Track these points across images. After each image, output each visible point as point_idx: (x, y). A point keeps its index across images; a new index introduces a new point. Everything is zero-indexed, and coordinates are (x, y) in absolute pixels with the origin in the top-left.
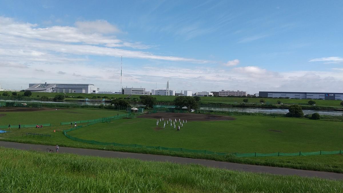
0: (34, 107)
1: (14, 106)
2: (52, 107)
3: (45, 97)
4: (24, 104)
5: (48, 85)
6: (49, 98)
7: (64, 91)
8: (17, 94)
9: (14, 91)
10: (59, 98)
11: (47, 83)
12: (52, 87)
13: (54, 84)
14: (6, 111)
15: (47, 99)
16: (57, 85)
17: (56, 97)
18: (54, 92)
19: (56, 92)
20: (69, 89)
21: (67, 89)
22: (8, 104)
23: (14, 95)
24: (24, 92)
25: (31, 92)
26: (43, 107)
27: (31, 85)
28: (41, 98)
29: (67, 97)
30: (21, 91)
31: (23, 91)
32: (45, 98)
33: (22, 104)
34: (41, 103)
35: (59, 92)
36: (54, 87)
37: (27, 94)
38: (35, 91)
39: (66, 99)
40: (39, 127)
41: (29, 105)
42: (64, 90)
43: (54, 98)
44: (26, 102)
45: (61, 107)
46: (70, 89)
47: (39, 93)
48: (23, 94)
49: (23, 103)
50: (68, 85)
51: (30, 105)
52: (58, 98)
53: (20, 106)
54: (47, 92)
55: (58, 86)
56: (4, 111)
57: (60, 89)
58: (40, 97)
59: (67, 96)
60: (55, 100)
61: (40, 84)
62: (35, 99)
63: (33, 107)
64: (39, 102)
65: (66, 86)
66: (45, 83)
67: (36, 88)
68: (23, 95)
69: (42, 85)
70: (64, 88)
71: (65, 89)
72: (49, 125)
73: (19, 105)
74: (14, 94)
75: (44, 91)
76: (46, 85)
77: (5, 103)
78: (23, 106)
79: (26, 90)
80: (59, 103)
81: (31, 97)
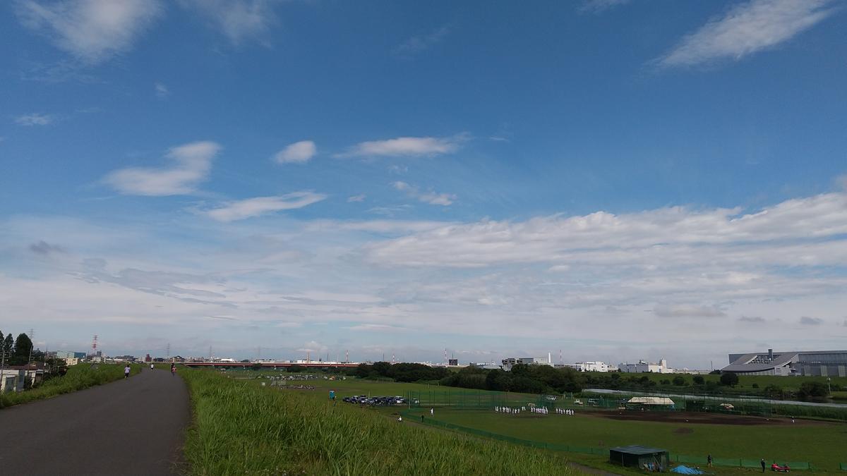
0: (751, 415)
1: (704, 410)
2: (800, 417)
3: (774, 389)
4: (727, 405)
5: (776, 356)
6: (786, 390)
7: (824, 372)
8: (705, 380)
9: (695, 373)
10: (813, 390)
11: (773, 351)
12: (788, 360)
13: (793, 354)
14: (690, 421)
15: (781, 392)
16: (801, 354)
17: (803, 389)
18: (797, 374)
19: (800, 374)
20: (837, 365)
21: (831, 364)
22: (690, 403)
23: (699, 381)
24: (721, 375)
25: (736, 374)
26: (775, 415)
27: (733, 358)
28: (763, 390)
29: (835, 388)
30: (712, 373)
31: (718, 372)
32: (776, 391)
33: (723, 404)
34: (770, 405)
35: (809, 375)
36: (795, 360)
37: (727, 380)
38: (747, 374)
39: (833, 394)
40: (779, 470)
41: (738, 409)
42: (824, 369)
43: (799, 390)
44: (731, 400)
45: (827, 416)
46: (840, 364)
47: (756, 376)
48: (719, 380)
49: (725, 402)
50: (833, 356)
51: (741, 409)
52: (811, 392)
53: (719, 412)
54: (776, 374)
55: (804, 359)
56: (684, 421)
57: (811, 365)
58: (762, 388)
59: (837, 386)
60: (801, 396)
61: (754, 354)
62: (749, 394)
63: (749, 415)
64: (764, 401)
65: (828, 359)
66: (768, 352)
67: (747, 365)
68: (719, 384)
69: (761, 356)
70: (823, 364)
71: (826, 367)
72: (806, 467)
73: (715, 409)
74: (698, 379)
75: (769, 373)
76: (771, 356)
77: (683, 401)
78: (725, 411)
79: (724, 371)
80: (819, 407)
81: (738, 388)
